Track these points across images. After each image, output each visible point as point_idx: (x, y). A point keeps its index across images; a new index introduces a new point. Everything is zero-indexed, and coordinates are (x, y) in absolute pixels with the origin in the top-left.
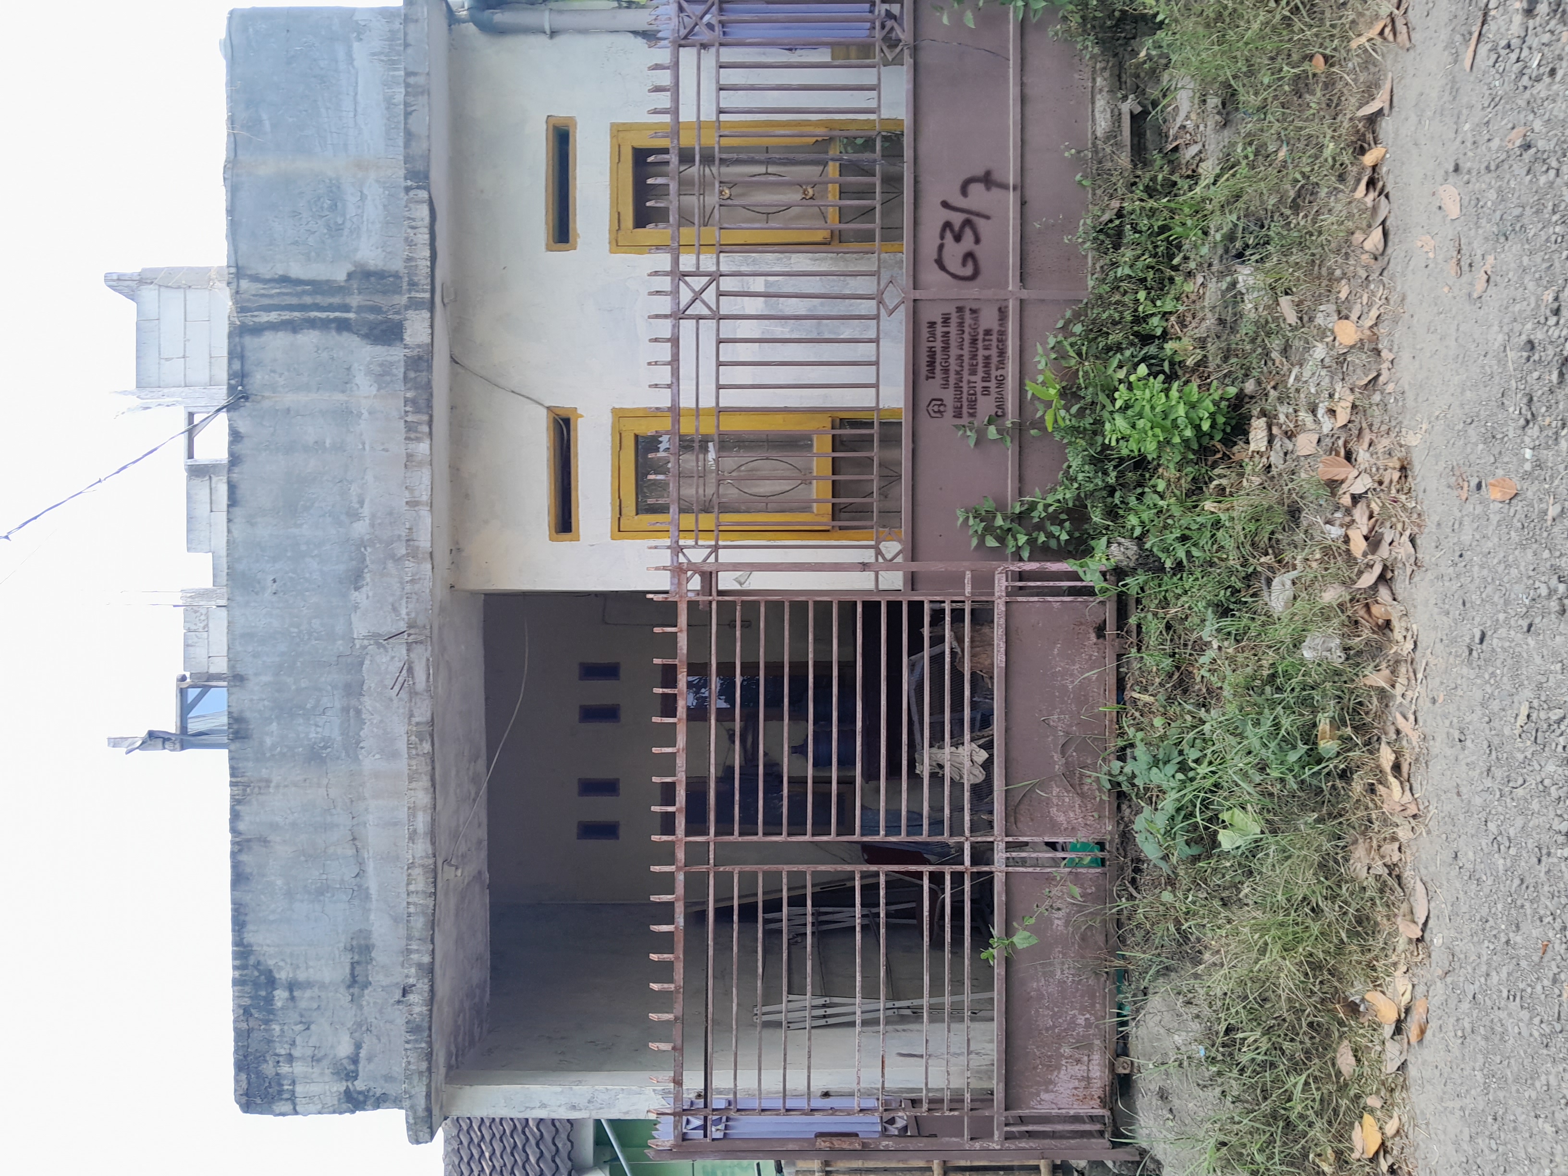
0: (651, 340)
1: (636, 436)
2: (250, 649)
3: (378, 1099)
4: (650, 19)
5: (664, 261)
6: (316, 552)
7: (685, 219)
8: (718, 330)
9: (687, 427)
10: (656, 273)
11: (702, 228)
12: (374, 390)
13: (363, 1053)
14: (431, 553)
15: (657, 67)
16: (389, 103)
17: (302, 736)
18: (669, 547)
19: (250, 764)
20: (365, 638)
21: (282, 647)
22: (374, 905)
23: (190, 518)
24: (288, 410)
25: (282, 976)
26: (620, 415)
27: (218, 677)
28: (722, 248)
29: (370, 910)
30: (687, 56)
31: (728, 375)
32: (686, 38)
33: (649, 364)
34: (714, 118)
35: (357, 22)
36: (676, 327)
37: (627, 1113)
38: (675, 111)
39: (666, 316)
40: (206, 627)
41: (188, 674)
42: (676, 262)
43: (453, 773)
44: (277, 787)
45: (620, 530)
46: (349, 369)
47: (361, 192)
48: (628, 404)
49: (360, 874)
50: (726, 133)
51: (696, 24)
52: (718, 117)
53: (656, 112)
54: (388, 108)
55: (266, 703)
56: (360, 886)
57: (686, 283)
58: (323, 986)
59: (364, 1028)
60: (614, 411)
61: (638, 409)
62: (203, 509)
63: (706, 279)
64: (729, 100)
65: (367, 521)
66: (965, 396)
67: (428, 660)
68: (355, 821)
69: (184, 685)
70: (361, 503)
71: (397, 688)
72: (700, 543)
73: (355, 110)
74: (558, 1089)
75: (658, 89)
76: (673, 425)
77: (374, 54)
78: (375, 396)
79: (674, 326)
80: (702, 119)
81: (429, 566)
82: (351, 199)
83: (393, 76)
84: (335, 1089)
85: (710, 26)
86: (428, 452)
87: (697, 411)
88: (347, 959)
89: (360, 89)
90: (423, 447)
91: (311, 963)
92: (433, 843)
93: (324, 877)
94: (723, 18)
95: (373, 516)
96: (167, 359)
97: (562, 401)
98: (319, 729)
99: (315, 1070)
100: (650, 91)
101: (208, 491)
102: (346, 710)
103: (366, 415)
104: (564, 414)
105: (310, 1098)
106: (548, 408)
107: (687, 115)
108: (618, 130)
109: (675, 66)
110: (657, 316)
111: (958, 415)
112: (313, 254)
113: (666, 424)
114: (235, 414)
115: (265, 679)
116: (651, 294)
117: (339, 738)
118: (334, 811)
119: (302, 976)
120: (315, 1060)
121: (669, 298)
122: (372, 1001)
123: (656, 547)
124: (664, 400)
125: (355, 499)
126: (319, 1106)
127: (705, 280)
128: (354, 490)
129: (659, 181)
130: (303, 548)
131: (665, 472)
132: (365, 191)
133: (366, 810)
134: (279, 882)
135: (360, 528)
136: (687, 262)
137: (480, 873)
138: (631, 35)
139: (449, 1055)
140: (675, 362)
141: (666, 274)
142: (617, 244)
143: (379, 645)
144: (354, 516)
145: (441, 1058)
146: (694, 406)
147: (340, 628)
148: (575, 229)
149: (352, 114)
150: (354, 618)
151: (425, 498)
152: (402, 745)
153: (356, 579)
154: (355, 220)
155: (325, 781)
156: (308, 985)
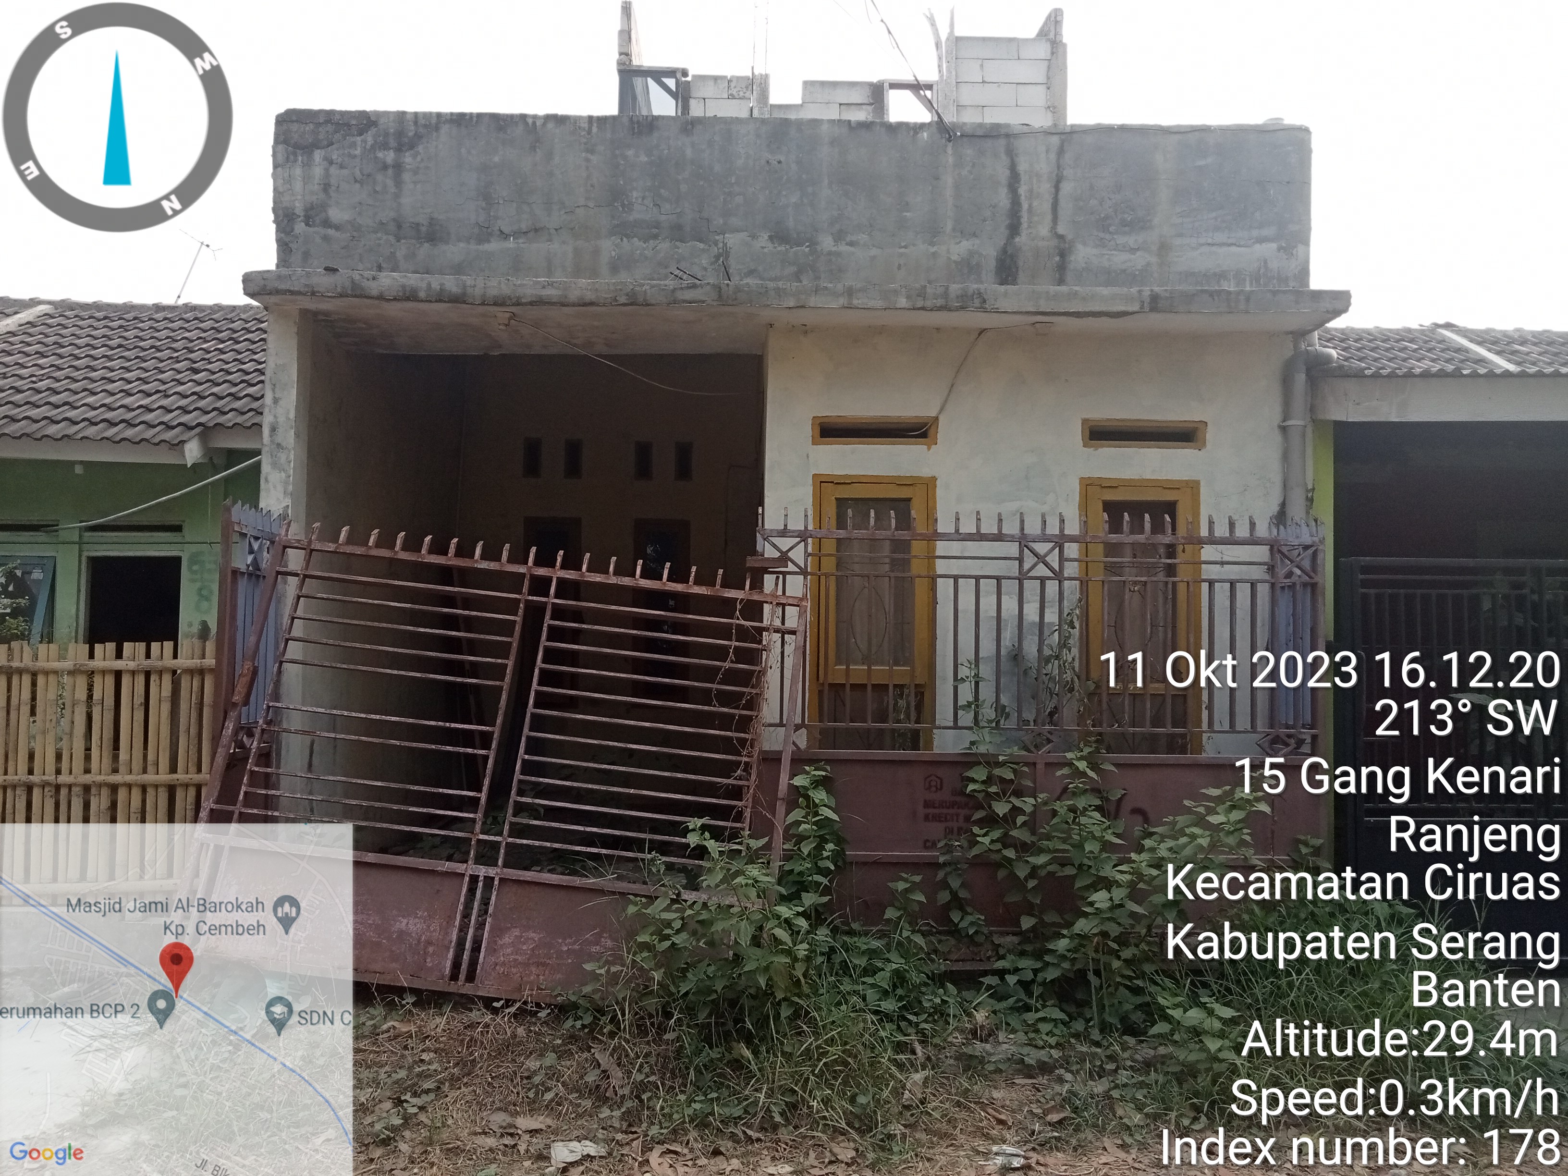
0: (1000, 514)
1: (909, 500)
2: (717, 138)
3: (287, 244)
4: (1297, 519)
5: (1073, 528)
6: (805, 201)
7: (1112, 549)
8: (1009, 578)
9: (917, 547)
10: (1062, 521)
11: (1102, 565)
12: (955, 257)
13: (331, 232)
14: (803, 307)
15: (1253, 525)
16: (1222, 276)
17: (635, 184)
18: (806, 527)
19: (609, 135)
20: (725, 244)
21: (717, 168)
22: (473, 247)
23: (834, 85)
24: (937, 178)
25: (408, 159)
26: (929, 484)
27: (686, 108)
28: (1084, 583)
29: (469, 243)
30: (1261, 553)
31: (967, 588)
32: (1280, 551)
33: (978, 513)
34: (1203, 577)
35: (1296, 247)
36: (1011, 539)
37: (267, 480)
38: (1213, 541)
39: (1022, 529)
40: (731, 97)
41: (689, 79)
42: (1072, 539)
43: (596, 323)
44: (587, 160)
45: (822, 483)
46: (974, 235)
47: (1138, 249)
48: (939, 492)
49: (504, 236)
50: (1191, 589)
51: (1292, 561)
52: (1205, 581)
53: (1211, 523)
54: (1215, 274)
55: (666, 152)
56: (491, 234)
57: (1053, 549)
58: (397, 196)
59: (355, 234)
60: (934, 479)
61: (935, 502)
62: (844, 96)
63: (1057, 568)
64: (1222, 592)
65: (834, 249)
66: (945, 811)
67: (703, 302)
68: (553, 231)
69: (679, 75)
70: (851, 244)
71: (677, 272)
72: (810, 559)
73: (1213, 245)
74: (292, 415)
75: (1232, 525)
76: (921, 534)
77: (1265, 262)
78: (949, 258)
79: (1013, 536)
80: (1203, 566)
81: (791, 304)
82: (1131, 240)
83: (1245, 280)
84: (297, 205)
85: (1290, 575)
86: (898, 306)
87: (932, 557)
88: (422, 219)
89: (1234, 249)
90: (903, 302)
91: (419, 186)
92: (531, 303)
93: (501, 202)
94: (1298, 587)
95: (838, 254)
96: (982, 66)
97: (943, 431)
98: (640, 200)
99: (316, 187)
100: (1230, 517)
101: (859, 102)
102: (657, 225)
103: (933, 249)
104: (931, 432)
105: (289, 181)
106: (936, 419)
107: (1208, 552)
108: (1193, 487)
109: (1253, 541)
110: (1022, 522)
111: (927, 804)
112: (1081, 204)
113: (920, 527)
114: (934, 129)
115: (689, 152)
116: (1043, 516)
117: (631, 218)
118: (562, 212)
119: (407, 177)
120: (326, 187)
121: (1039, 532)
122: (382, 242)
123: (806, 516)
124: (944, 526)
125: (854, 238)
126: (281, 190)
127: (1056, 566)
128: (863, 237)
129: (1147, 526)
130: (810, 190)
131: (878, 527)
132: (1139, 253)
133: (564, 242)
134: (496, 159)
135: (827, 243)
136: (1072, 550)
137: (500, 347)
138: (1282, 500)
139: (326, 314)
140: (979, 537)
141: (1062, 530)
142: (1088, 485)
143: (717, 258)
144: (839, 237)
145: (324, 306)
146: (937, 554)
147: (734, 221)
148: (1102, 446)
149: (1210, 241)
150: (743, 235)
151: (855, 302)
152: (624, 277)
153: (780, 236)
154: (1112, 243)
155: (591, 204)
156: (398, 182)
